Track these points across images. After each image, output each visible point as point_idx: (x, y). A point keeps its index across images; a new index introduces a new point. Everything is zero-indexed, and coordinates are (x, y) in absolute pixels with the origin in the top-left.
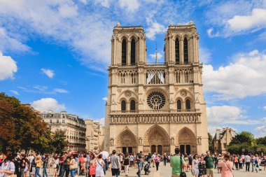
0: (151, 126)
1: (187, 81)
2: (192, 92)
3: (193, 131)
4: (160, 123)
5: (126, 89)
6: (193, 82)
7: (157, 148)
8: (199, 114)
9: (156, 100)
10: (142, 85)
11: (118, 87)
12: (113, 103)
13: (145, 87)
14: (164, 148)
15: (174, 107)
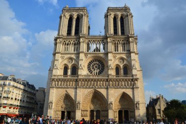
0: (90, 90)
1: (124, 50)
2: (129, 60)
3: (131, 96)
4: (98, 88)
5: (69, 56)
6: (129, 51)
7: (95, 113)
8: (137, 80)
9: (96, 67)
10: (83, 52)
11: (61, 54)
12: (55, 68)
13: (86, 55)
14: (102, 113)
15: (112, 72)
